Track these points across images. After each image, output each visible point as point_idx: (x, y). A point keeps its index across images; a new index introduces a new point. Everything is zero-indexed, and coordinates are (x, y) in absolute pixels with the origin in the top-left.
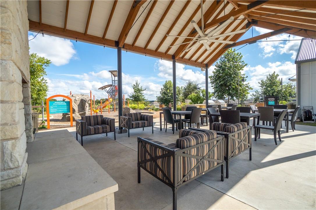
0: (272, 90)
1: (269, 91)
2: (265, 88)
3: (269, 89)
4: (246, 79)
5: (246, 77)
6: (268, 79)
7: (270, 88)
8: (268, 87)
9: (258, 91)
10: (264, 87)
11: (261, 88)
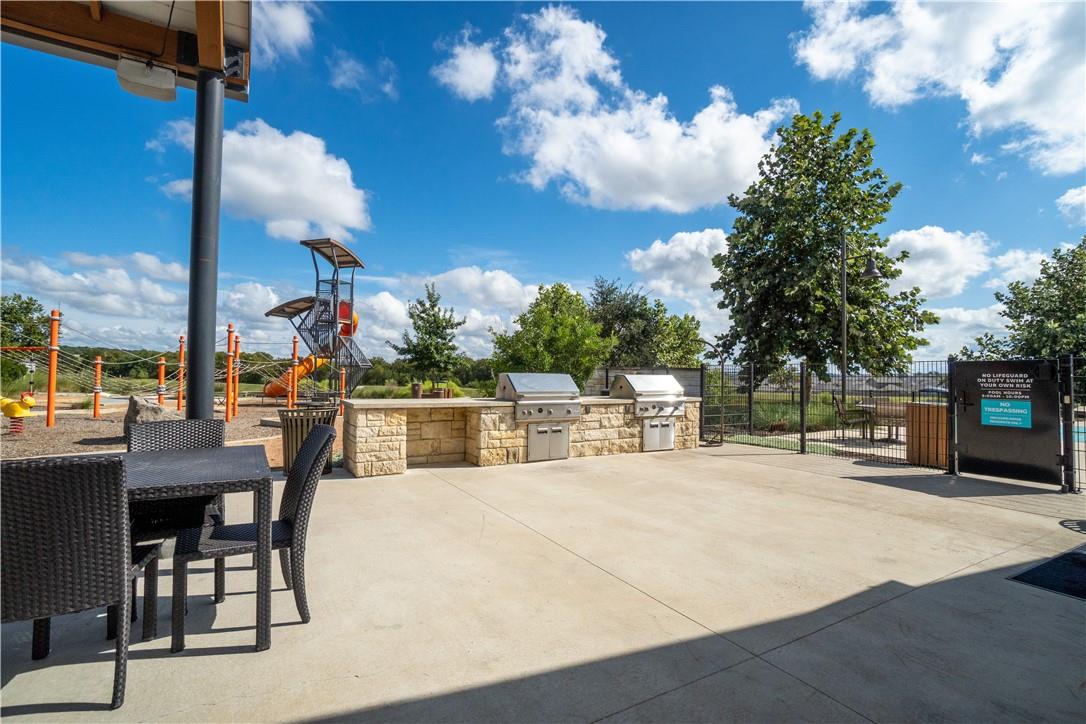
0: (1073, 330)
1: (1054, 339)
2: (1030, 325)
3: (1052, 325)
4: (898, 266)
5: (900, 255)
6: (1050, 277)
7: (1060, 319)
8: (1048, 315)
9: (995, 339)
10: (1028, 317)
11: (1011, 322)
